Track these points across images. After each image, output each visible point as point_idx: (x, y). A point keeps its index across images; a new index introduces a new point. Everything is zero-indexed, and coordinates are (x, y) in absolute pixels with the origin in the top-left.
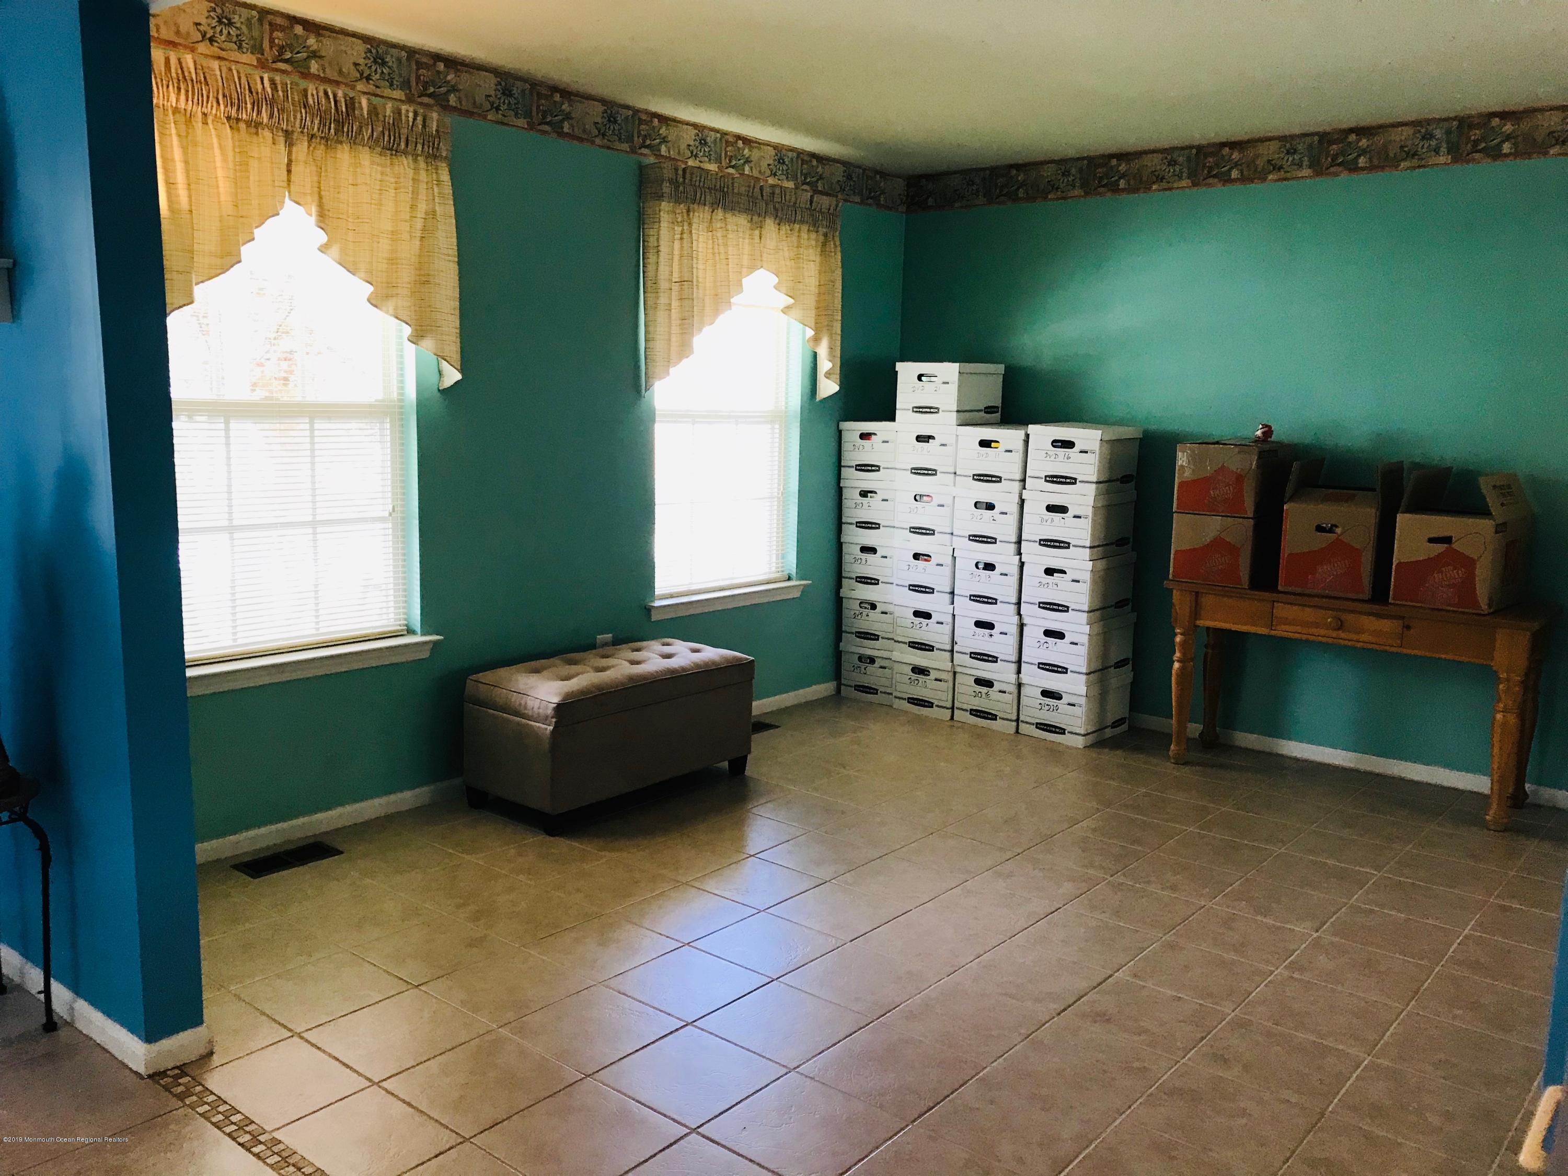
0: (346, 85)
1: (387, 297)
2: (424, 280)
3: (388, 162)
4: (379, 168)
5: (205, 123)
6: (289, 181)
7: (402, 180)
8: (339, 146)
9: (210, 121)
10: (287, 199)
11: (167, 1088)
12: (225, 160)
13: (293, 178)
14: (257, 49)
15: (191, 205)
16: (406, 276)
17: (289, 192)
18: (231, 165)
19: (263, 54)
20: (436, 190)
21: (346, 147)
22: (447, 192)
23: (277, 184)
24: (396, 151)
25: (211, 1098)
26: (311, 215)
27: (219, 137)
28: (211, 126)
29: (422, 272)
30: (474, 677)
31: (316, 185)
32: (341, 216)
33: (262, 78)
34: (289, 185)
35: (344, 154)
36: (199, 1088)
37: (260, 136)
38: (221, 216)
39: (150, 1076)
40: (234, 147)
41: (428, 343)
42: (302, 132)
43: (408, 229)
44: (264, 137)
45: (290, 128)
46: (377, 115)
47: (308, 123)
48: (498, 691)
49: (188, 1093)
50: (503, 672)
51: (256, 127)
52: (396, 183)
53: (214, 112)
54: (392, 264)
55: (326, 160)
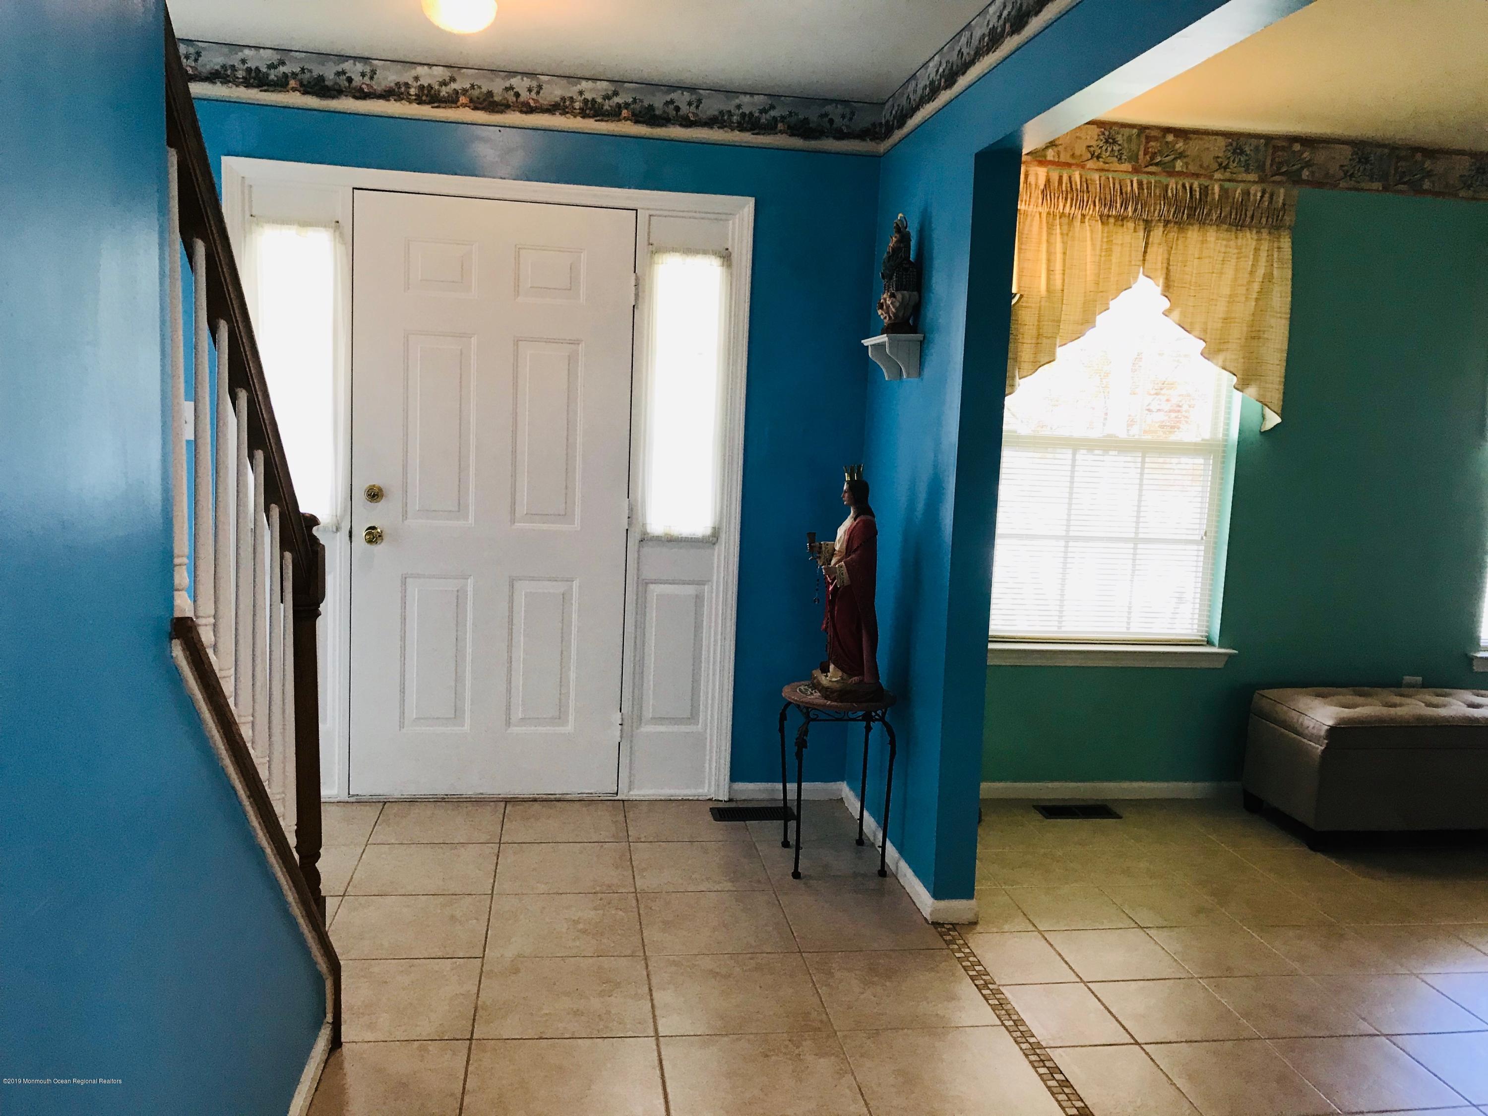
0: (1205, 176)
1: (1220, 351)
2: (1255, 335)
3: (1233, 236)
4: (1224, 242)
5: (1083, 222)
6: (1144, 260)
7: (1243, 250)
8: (1191, 227)
9: (1087, 220)
10: (1141, 275)
11: (941, 935)
12: (1094, 249)
13: (1147, 258)
14: (1133, 158)
15: (1063, 286)
16: (1237, 332)
17: (1143, 268)
18: (1098, 252)
19: (1138, 163)
20: (1276, 256)
21: (1196, 227)
22: (1287, 257)
23: (1133, 263)
24: (1241, 227)
25: (967, 950)
26: (1158, 286)
27: (1092, 231)
28: (1087, 223)
29: (1254, 329)
30: (1261, 692)
31: (1165, 261)
32: (1184, 285)
33: (1132, 182)
34: (1144, 263)
35: (1193, 234)
36: (961, 942)
37: (1125, 226)
38: (1085, 293)
39: (933, 923)
40: (1102, 237)
41: (1252, 390)
42: (1159, 220)
43: (1244, 292)
44: (1127, 228)
45: (1149, 218)
46: (1227, 198)
47: (1165, 212)
48: (1279, 708)
49: (953, 941)
50: (1289, 691)
51: (1122, 220)
52: (1238, 253)
53: (1091, 212)
54: (1226, 323)
55: (1177, 239)
